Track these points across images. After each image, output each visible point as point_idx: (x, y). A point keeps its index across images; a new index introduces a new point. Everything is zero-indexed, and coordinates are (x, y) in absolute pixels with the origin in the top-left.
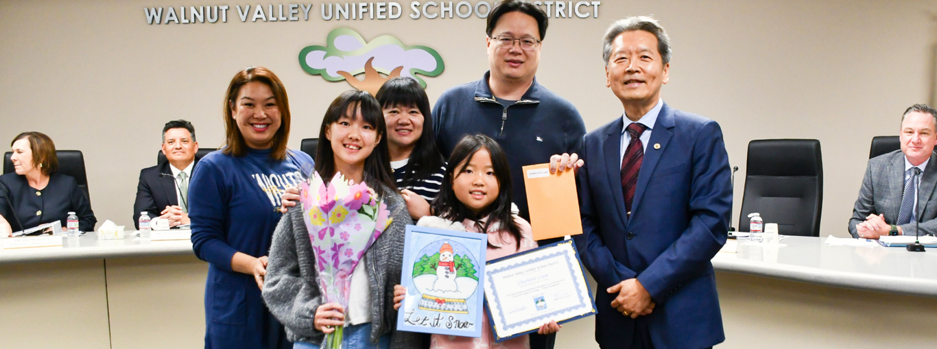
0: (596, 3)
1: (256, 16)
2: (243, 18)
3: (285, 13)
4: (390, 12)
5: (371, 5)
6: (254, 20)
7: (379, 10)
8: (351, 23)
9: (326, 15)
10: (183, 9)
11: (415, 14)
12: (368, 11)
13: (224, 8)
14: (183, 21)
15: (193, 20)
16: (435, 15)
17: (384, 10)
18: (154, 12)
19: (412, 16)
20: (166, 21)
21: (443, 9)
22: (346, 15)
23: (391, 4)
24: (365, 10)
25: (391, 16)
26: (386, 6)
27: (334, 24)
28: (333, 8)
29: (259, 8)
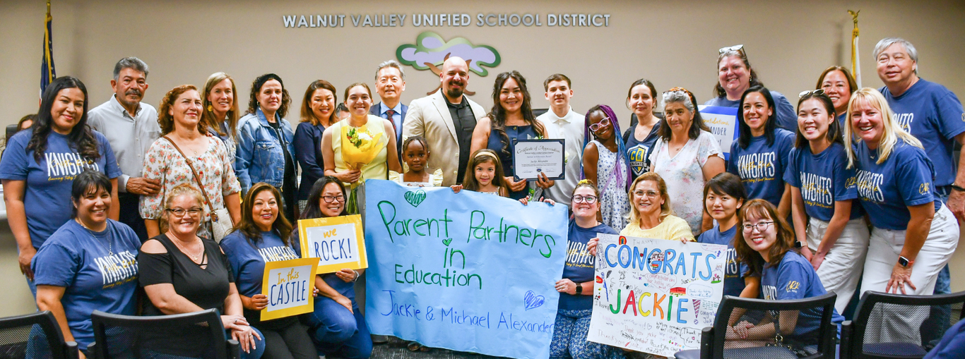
0: (607, 16)
1: (365, 22)
2: (356, 24)
3: (387, 21)
4: (463, 21)
5: (449, 15)
6: (364, 25)
7: (454, 19)
8: (434, 28)
9: (417, 22)
10: (311, 17)
11: (480, 22)
12: (447, 20)
13: (342, 17)
14: (312, 25)
15: (319, 25)
16: (495, 23)
17: (458, 19)
18: (289, 19)
19: (478, 23)
20: (299, 25)
21: (500, 19)
22: (431, 22)
23: (463, 16)
24: (445, 19)
25: (463, 24)
26: (460, 16)
27: (422, 29)
28: (422, 17)
29: (367, 17)
